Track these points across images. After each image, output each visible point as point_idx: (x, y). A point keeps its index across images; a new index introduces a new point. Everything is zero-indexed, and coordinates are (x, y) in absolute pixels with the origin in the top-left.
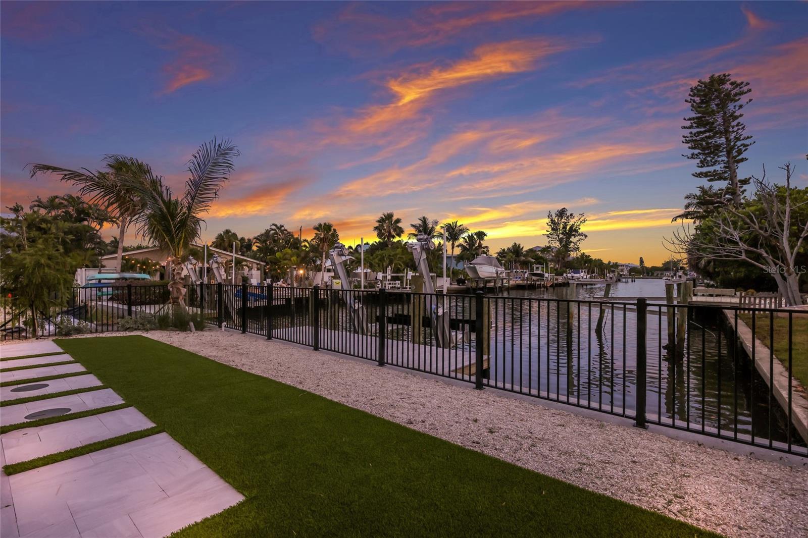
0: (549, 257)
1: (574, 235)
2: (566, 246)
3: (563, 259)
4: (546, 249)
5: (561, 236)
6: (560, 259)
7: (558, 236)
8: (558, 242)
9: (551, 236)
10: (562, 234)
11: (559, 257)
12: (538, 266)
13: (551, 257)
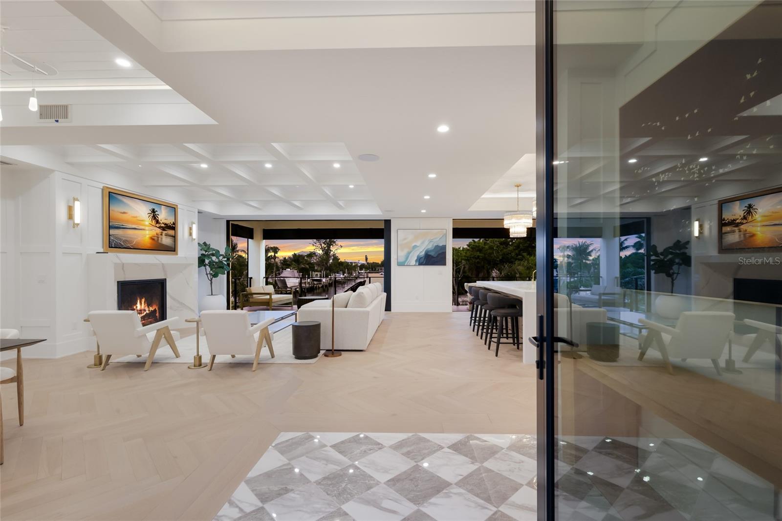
0: (314, 260)
1: (332, 245)
2: (327, 252)
3: (326, 264)
4: (311, 255)
5: (323, 245)
6: (324, 264)
7: (321, 245)
8: (321, 250)
9: (315, 245)
10: (324, 243)
11: (323, 263)
12: (317, 273)
13: (315, 261)
